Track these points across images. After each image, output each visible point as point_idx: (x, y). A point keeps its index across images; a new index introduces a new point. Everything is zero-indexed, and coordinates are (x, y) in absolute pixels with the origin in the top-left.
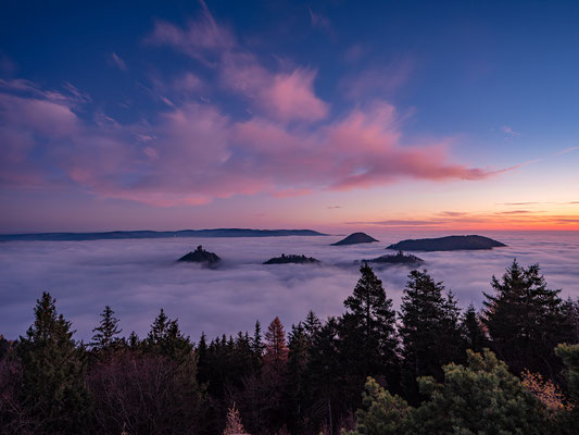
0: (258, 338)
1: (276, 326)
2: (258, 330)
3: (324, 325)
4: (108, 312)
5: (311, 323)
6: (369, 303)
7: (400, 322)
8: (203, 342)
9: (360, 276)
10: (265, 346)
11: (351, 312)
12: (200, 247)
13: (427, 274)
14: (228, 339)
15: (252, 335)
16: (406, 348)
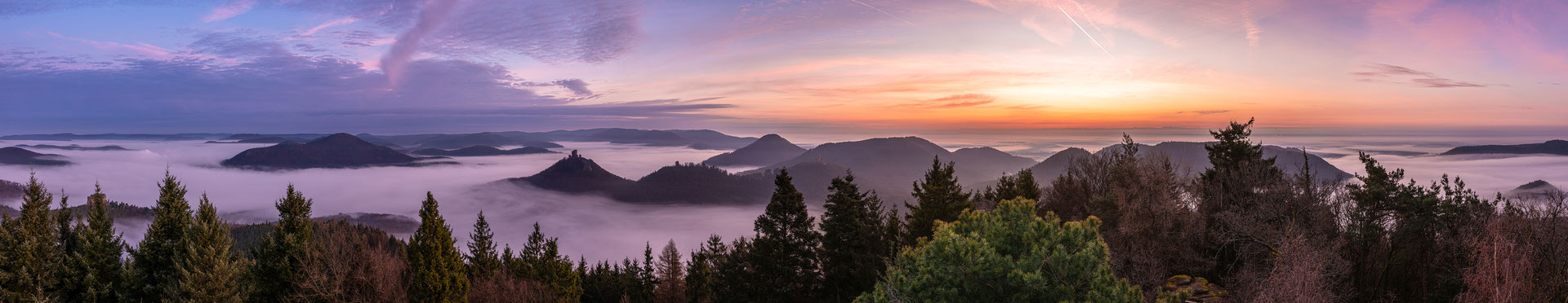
0: (649, 269)
1: (671, 255)
2: (649, 258)
3: (729, 252)
4: (481, 223)
5: (715, 251)
6: (785, 222)
7: (820, 244)
8: (582, 264)
9: (773, 188)
10: (657, 281)
11: (762, 235)
12: (574, 152)
13: (852, 183)
14: (612, 268)
15: (642, 265)
16: (827, 276)
